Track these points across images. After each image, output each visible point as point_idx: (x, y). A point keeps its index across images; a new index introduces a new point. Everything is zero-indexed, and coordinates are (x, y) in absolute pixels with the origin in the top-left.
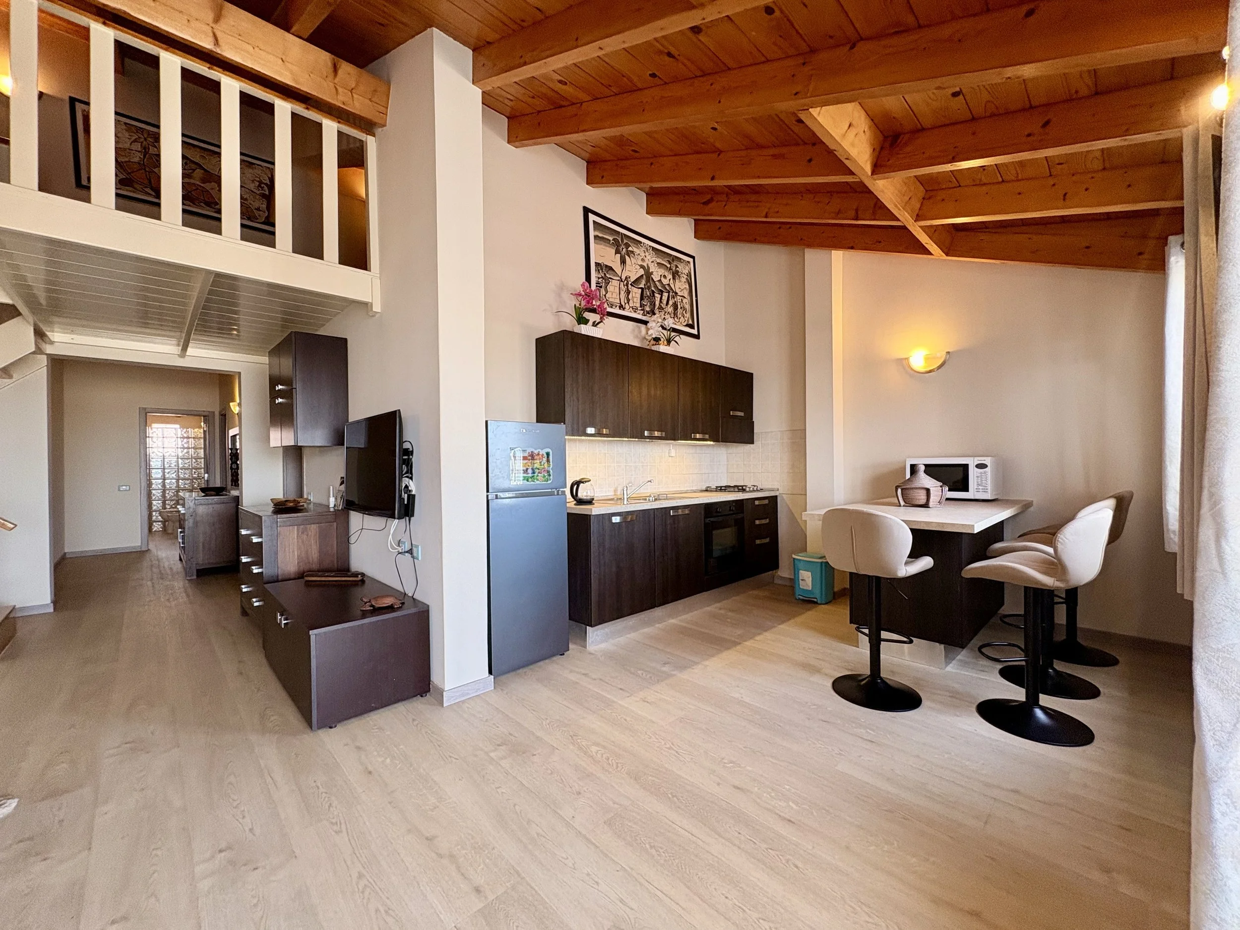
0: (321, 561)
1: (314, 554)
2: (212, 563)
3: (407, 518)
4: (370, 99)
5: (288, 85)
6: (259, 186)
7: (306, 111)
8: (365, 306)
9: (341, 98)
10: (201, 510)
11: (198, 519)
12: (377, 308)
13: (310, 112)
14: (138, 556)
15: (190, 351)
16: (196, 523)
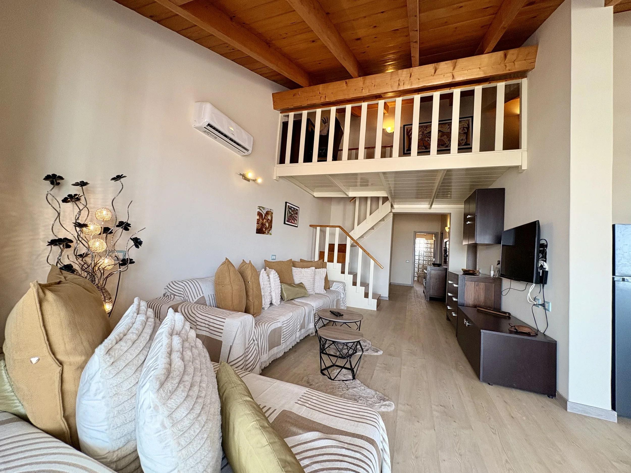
0: (485, 302)
1: (482, 298)
2: (435, 296)
3: (542, 285)
4: (525, 60)
5: (481, 77)
6: (463, 129)
7: (490, 84)
8: (517, 168)
9: (507, 68)
10: (433, 272)
11: (431, 276)
12: (524, 167)
13: (491, 84)
14: (410, 288)
15: (433, 206)
16: (430, 277)
